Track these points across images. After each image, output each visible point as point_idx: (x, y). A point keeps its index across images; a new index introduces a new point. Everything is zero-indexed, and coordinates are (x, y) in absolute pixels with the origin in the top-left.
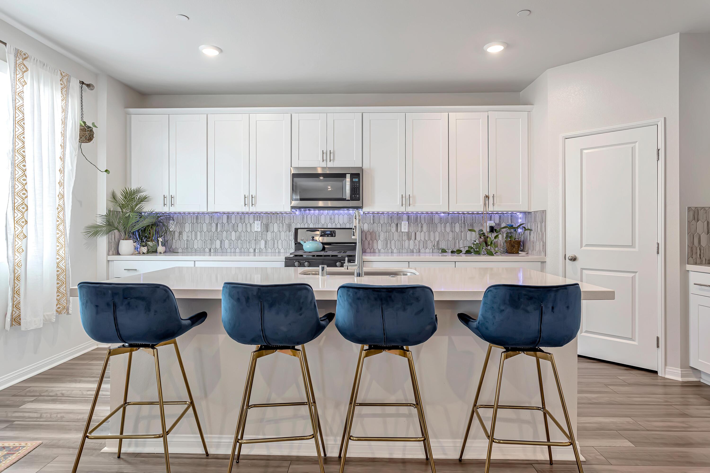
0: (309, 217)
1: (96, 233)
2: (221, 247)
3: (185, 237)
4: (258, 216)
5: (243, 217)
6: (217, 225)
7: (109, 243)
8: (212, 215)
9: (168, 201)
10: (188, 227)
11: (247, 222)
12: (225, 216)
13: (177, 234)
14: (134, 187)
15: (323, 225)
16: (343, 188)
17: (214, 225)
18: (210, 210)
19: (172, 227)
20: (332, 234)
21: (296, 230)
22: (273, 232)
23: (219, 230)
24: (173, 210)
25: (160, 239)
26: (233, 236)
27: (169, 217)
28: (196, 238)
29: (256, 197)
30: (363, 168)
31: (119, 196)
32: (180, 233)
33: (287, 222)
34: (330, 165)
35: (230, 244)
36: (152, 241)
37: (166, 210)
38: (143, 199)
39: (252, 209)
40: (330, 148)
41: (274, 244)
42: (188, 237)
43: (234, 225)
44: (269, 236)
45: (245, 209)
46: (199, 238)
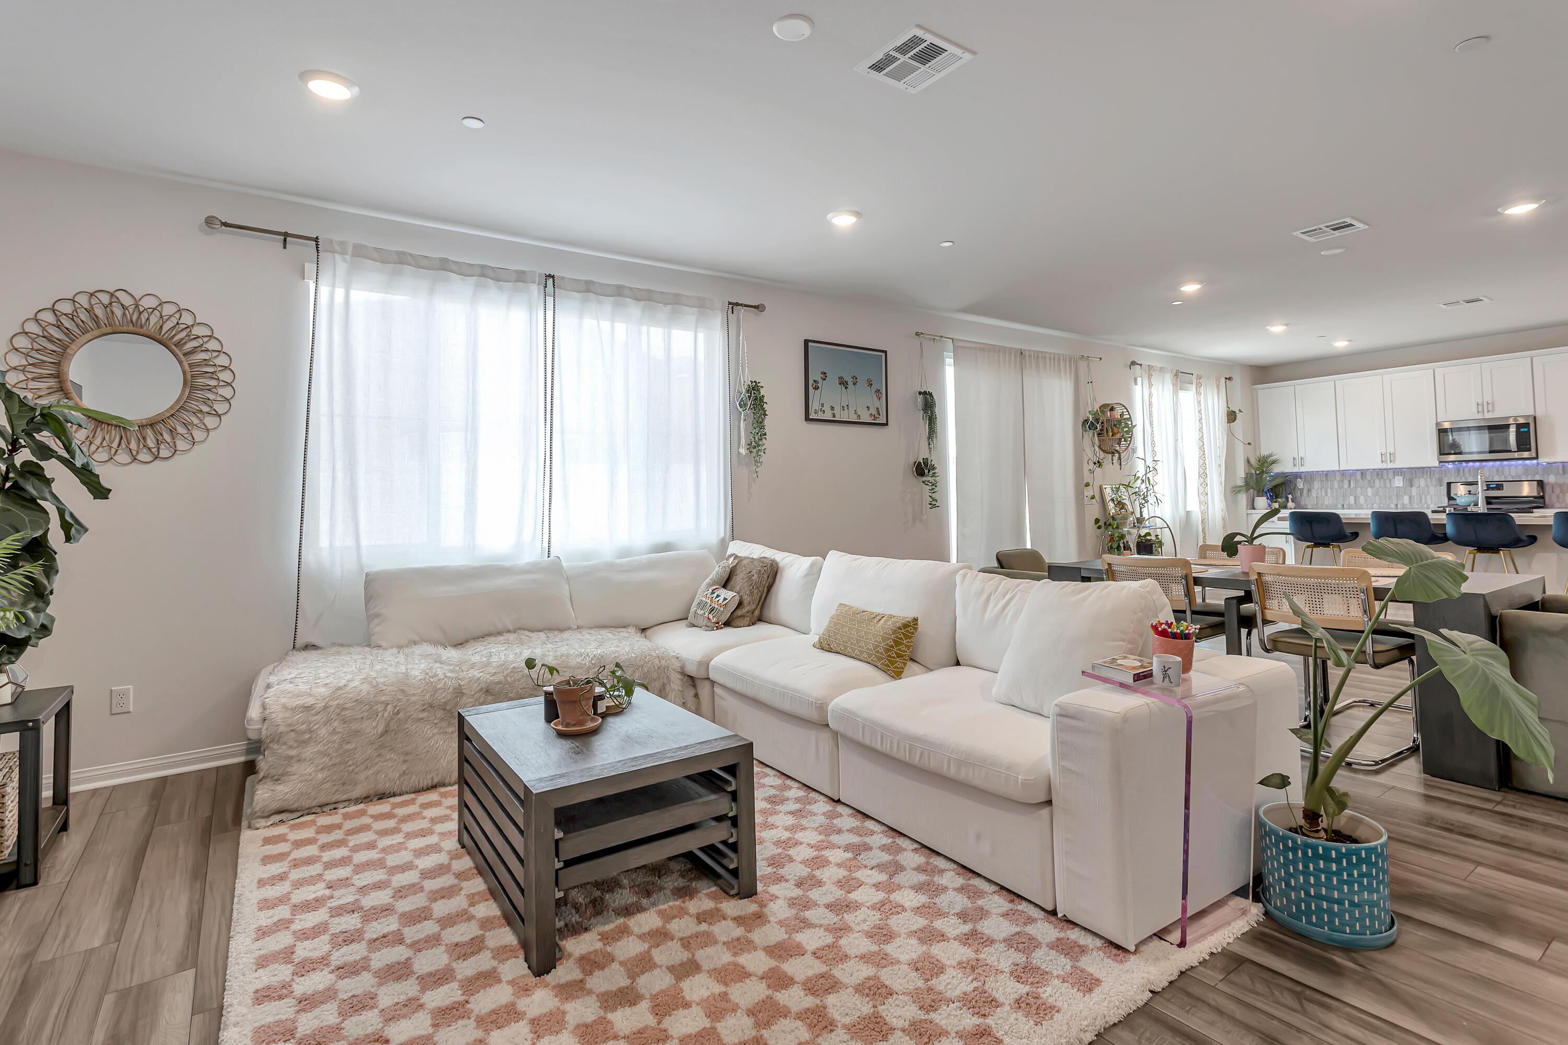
0: (1466, 470)
1: (1239, 491)
2: (1355, 503)
3: (1314, 493)
4: (1398, 472)
5: (1380, 473)
6: (1350, 481)
7: (1247, 499)
8: (1343, 473)
9: (1298, 462)
10: (1316, 485)
11: (1385, 477)
12: (1359, 474)
13: (1305, 492)
14: (1264, 452)
15: (1488, 478)
16: (1507, 440)
17: (1346, 482)
18: (1342, 469)
19: (1300, 484)
20: (1499, 487)
21: (1449, 484)
22: (1419, 487)
23: (1352, 486)
24: (1302, 469)
25: (1290, 496)
26: (1370, 491)
27: (1297, 476)
28: (1326, 494)
29: (1394, 454)
30: (1537, 415)
31: (1253, 461)
32: (1309, 491)
33: (1437, 476)
34: (1488, 416)
35: (1366, 500)
36: (1281, 498)
37: (1296, 470)
38: (1274, 462)
39: (1390, 466)
40: (1488, 398)
41: (1421, 499)
42: (1317, 493)
43: (1369, 481)
44: (1414, 491)
45: (1384, 466)
46: (1329, 494)
